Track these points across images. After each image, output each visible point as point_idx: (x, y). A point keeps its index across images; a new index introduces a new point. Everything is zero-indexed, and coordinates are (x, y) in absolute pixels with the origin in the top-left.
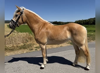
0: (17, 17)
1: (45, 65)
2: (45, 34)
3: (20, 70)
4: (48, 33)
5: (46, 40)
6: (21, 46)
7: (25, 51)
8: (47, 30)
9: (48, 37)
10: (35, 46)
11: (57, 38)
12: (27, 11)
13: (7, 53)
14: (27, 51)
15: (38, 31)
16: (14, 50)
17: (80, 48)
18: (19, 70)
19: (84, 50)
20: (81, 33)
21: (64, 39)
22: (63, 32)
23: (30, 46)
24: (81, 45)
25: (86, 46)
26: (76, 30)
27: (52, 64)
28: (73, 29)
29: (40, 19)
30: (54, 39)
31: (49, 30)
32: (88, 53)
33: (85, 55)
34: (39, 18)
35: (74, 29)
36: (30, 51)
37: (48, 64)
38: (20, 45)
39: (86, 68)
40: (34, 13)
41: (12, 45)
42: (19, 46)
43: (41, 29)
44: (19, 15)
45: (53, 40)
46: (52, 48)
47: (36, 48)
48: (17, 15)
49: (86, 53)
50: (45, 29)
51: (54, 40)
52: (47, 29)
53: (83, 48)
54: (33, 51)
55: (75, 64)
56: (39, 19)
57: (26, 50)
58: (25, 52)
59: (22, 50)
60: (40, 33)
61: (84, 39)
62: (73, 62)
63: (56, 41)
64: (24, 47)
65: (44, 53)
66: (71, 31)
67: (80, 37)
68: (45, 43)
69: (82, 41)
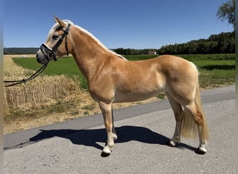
0: (56, 41)
1: (111, 147)
2: (111, 79)
3: (56, 162)
4: (116, 77)
5: (112, 93)
6: (51, 105)
7: (62, 118)
8: (116, 71)
9: (116, 85)
10: (82, 105)
11: (137, 89)
12: (76, 28)
13: (23, 124)
14: (67, 117)
15: (96, 73)
16: (38, 116)
17: (186, 108)
18: (54, 161)
19: (193, 112)
20: (187, 77)
21: (151, 90)
22: (149, 76)
23: (72, 104)
24: (188, 102)
25: (198, 103)
26: (176, 71)
27: (126, 143)
28: (169, 69)
29: (101, 47)
30: (130, 91)
31: (118, 71)
32: (201, 117)
33: (196, 122)
34: (99, 46)
35: (173, 70)
36: (73, 117)
37: (117, 144)
38: (49, 104)
39: (199, 149)
40: (90, 34)
41: (30, 105)
42: (47, 106)
43: (102, 70)
44: (61, 36)
45: (127, 93)
46: (120, 109)
47: (85, 110)
48: (57, 37)
49: (199, 118)
50: (111, 69)
51: (129, 93)
52: (114, 68)
53: (192, 107)
54: (80, 117)
55: (176, 141)
56: (98, 48)
57: (64, 115)
58: (62, 120)
59: (55, 115)
60: (100, 78)
61: (193, 89)
62: (171, 138)
63: (134, 94)
64: (58, 109)
65: (109, 121)
66: (166, 72)
67: (185, 85)
68: (110, 98)
69: (190, 93)
